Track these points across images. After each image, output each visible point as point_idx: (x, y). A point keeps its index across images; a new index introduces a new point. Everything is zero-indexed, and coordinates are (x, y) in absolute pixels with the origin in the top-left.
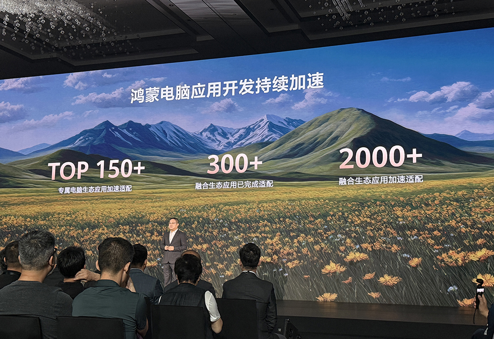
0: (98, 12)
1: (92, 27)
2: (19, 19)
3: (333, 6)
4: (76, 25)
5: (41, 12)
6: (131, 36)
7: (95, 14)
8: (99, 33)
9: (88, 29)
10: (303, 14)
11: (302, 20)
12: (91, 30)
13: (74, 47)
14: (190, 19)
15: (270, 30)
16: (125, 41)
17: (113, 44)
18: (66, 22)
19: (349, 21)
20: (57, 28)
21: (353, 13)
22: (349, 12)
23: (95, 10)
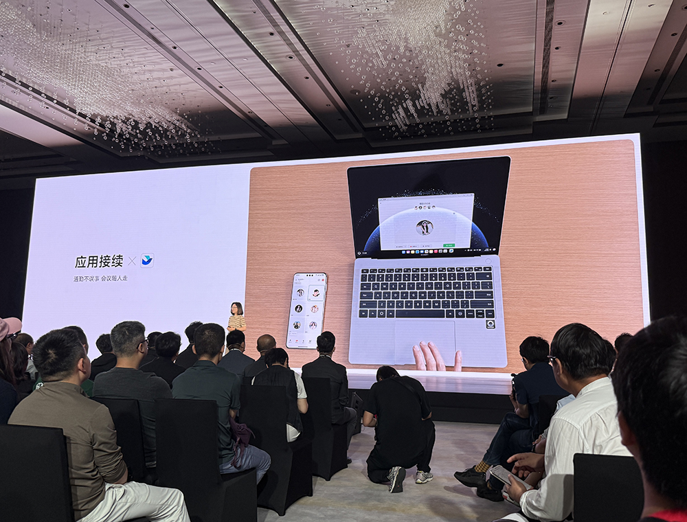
0: (183, 116)
1: (178, 129)
2: (111, 121)
3: (392, 119)
4: (162, 127)
5: (131, 114)
6: (215, 138)
7: (180, 118)
8: (183, 135)
9: (173, 131)
10: (366, 125)
11: (365, 129)
12: (177, 132)
13: (160, 147)
14: (266, 125)
15: (338, 137)
16: (207, 142)
17: (196, 145)
18: (154, 124)
19: (406, 133)
20: (145, 129)
21: (410, 126)
22: (406, 125)
23: (181, 115)
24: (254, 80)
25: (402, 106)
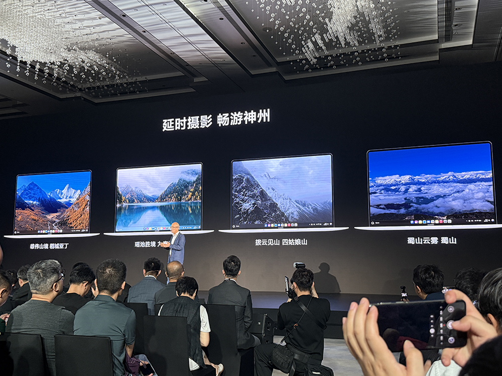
0: (112, 60)
1: (108, 71)
2: (48, 67)
4: (95, 71)
5: (66, 60)
6: (140, 79)
7: (108, 61)
8: (113, 77)
9: (104, 73)
10: (279, 60)
11: (279, 64)
12: (107, 74)
13: (94, 88)
14: (188, 65)
15: (253, 72)
16: (135, 83)
17: (125, 85)
18: (86, 68)
19: (316, 65)
20: (79, 73)
21: (319, 59)
22: (315, 58)
23: (110, 58)
24: (174, 24)
25: (311, 40)
